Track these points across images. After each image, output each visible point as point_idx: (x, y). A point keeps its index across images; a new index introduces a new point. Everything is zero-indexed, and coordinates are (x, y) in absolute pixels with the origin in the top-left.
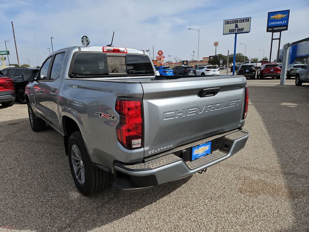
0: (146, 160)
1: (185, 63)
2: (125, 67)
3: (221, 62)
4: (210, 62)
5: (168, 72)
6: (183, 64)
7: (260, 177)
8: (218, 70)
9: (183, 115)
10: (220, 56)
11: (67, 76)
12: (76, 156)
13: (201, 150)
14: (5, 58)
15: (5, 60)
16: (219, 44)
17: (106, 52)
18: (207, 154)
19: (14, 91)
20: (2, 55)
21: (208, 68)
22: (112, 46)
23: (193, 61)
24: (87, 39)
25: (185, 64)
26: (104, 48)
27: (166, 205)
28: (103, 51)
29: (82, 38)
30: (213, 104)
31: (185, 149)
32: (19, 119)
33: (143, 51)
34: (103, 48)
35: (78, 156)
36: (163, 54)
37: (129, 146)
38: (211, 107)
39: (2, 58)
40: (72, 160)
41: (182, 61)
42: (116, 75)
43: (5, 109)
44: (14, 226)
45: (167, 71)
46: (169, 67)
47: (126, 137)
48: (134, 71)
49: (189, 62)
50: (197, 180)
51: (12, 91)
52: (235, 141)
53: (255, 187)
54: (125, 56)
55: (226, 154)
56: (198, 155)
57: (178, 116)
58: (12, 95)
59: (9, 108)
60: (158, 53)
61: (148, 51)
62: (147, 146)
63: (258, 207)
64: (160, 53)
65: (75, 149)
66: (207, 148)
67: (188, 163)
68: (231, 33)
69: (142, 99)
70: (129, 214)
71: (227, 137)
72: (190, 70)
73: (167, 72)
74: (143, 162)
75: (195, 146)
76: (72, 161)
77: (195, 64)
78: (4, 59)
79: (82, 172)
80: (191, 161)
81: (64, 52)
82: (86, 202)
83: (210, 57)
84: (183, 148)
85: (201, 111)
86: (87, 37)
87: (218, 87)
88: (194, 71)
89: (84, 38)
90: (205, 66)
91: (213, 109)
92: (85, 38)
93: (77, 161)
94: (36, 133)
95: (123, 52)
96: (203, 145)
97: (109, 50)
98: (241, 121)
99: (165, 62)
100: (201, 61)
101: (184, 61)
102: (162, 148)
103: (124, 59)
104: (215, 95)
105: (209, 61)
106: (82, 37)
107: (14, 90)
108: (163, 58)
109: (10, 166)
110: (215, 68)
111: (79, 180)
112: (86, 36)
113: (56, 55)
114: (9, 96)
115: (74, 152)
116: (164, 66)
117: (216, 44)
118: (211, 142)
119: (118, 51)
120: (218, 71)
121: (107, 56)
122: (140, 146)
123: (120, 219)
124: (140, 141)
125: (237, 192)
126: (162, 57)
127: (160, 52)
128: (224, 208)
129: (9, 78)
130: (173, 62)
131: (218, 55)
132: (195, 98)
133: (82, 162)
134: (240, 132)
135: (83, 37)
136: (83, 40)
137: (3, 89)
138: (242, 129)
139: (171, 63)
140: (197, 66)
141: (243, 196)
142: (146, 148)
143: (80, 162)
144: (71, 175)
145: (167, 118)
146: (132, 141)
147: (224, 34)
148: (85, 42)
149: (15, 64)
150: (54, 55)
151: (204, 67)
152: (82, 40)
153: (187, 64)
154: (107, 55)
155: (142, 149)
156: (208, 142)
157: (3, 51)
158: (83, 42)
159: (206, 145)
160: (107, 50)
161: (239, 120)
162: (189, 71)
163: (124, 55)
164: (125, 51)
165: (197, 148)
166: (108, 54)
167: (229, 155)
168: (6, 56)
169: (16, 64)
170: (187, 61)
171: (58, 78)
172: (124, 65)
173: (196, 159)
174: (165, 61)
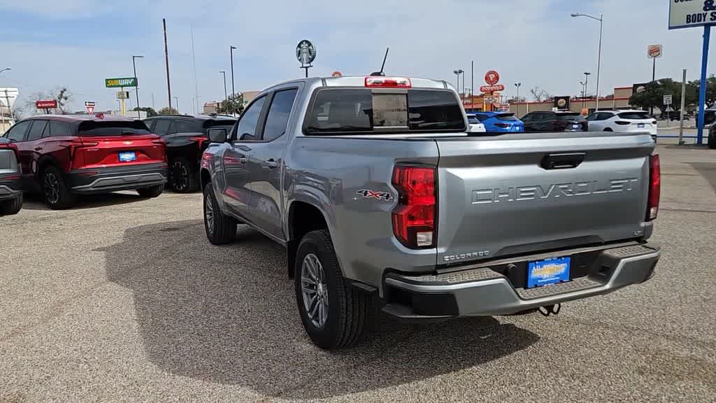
0: (439, 272)
1: (562, 102)
2: (404, 115)
3: (667, 99)
4: (634, 101)
5: (510, 126)
6: (556, 105)
7: (693, 353)
8: (654, 123)
9: (508, 198)
10: (667, 83)
11: (299, 132)
12: (310, 277)
13: (548, 271)
14: (128, 93)
15: (128, 97)
16: (663, 52)
17: (371, 86)
18: (562, 282)
19: (166, 164)
20: (122, 86)
21: (622, 115)
22: (382, 74)
23: (585, 98)
24: (311, 48)
25: (561, 105)
26: (368, 80)
27: (477, 377)
28: (366, 86)
29: (299, 46)
30: (573, 183)
31: (514, 263)
32: (177, 222)
33: (444, 83)
34: (366, 79)
35: (314, 277)
36: (500, 80)
37: (412, 244)
38: (566, 188)
39: (121, 93)
40: (302, 285)
41: (552, 98)
42: (385, 131)
43: (143, 202)
44: (212, 378)
45: (505, 123)
46: (512, 115)
47: (408, 228)
48: (421, 124)
49: (571, 101)
50: (547, 346)
51: (162, 165)
52: (623, 260)
53: (676, 367)
54: (407, 94)
55: (600, 284)
56: (541, 279)
57: (498, 199)
58: (161, 172)
59: (152, 200)
60: (487, 78)
61: (460, 72)
62: (441, 246)
63: (670, 397)
64: (492, 77)
65: (309, 263)
66: (562, 268)
67: (520, 290)
68: (691, 23)
69: (437, 167)
70: (405, 382)
71: (606, 252)
72: (571, 121)
73: (507, 126)
74: (435, 273)
75: (535, 261)
76: (303, 287)
77: (591, 105)
78: (125, 96)
79: (320, 306)
80: (526, 288)
81: (296, 88)
82: (325, 359)
83: (636, 86)
84: (510, 262)
85: (545, 195)
86: (310, 44)
87: (583, 151)
88: (582, 123)
89: (302, 45)
90: (615, 113)
91: (571, 193)
92: (304, 45)
93: (311, 286)
94: (216, 247)
95: (403, 85)
96: (552, 261)
97: (378, 83)
98: (643, 224)
99: (504, 99)
100: (610, 98)
101: (557, 99)
102: (470, 254)
103: (404, 98)
104: (575, 166)
105: (630, 99)
106: (298, 43)
107: (165, 161)
108: (500, 90)
109: (183, 297)
110: (642, 116)
111: (314, 322)
112: (307, 42)
113: (276, 92)
114: (157, 176)
115: (306, 269)
116: (500, 111)
117: (654, 52)
118: (569, 258)
119: (394, 84)
120: (654, 125)
121: (373, 94)
122: (430, 243)
123: (390, 388)
124: (430, 234)
125: (631, 372)
126: (498, 88)
127: (490, 76)
128: (596, 392)
129: (159, 138)
130: (526, 101)
131: (660, 81)
132: (534, 170)
133: (320, 286)
134: (640, 246)
135: (302, 43)
136: (299, 51)
137: (146, 159)
138: (646, 242)
139: (523, 103)
140: (595, 110)
141: (641, 379)
142: (441, 250)
143: (317, 288)
144: (298, 312)
145: (478, 200)
146: (418, 233)
147: (670, 28)
148: (305, 56)
149: (147, 107)
150: (271, 92)
151: (612, 115)
152: (299, 49)
153: (567, 106)
154: (373, 92)
155: (433, 251)
156: (564, 257)
157: (124, 79)
158: (299, 54)
159: (560, 263)
160: (374, 83)
161: (637, 223)
162: (569, 123)
163: (405, 91)
164: (408, 84)
165: (538, 265)
166: (374, 90)
167: (608, 286)
168: (131, 89)
169: (149, 108)
170: (567, 98)
171: (283, 136)
172: (405, 110)
173: (536, 286)
174: (504, 97)
